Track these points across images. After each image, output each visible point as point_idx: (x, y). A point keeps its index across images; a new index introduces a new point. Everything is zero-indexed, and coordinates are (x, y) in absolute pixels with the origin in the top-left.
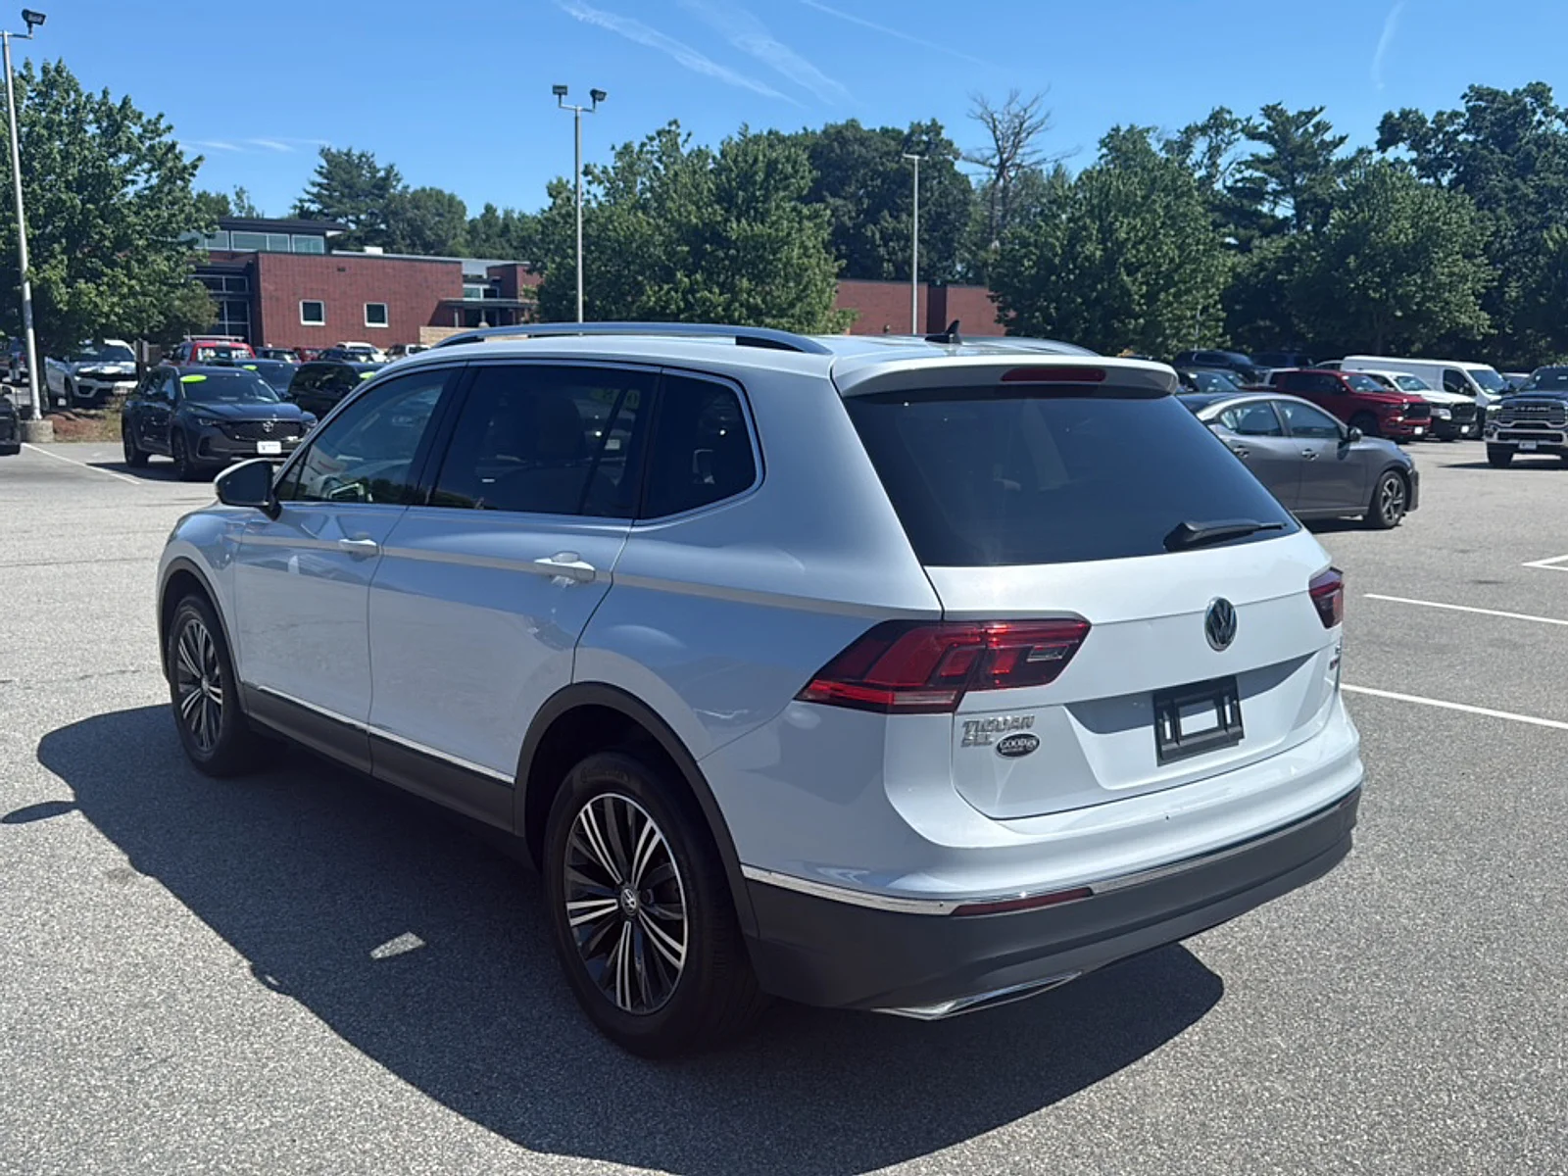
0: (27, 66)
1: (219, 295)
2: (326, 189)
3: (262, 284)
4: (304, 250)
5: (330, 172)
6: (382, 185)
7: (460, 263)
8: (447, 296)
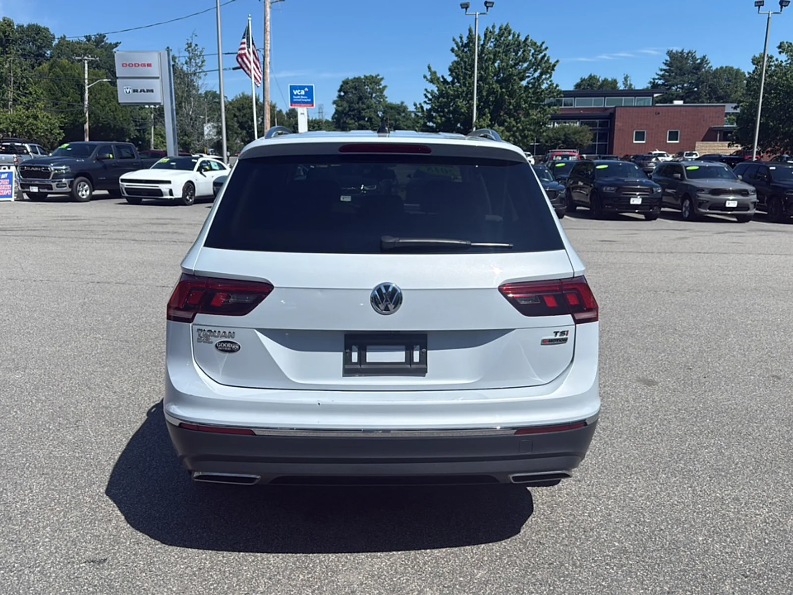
0: (493, 27)
1: (594, 130)
2: (668, 72)
3: (616, 123)
4: (642, 105)
5: (671, 63)
6: (699, 66)
7: (724, 106)
8: (715, 124)
